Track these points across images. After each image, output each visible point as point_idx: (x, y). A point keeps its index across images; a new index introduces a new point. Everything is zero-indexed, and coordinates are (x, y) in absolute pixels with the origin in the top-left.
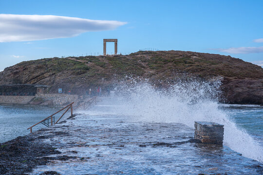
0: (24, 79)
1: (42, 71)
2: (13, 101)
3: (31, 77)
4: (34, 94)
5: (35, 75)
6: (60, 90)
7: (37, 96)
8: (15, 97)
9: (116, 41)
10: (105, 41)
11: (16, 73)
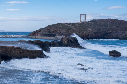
0: (51, 31)
1: (57, 29)
2: (49, 38)
3: (54, 31)
4: (55, 36)
5: (55, 30)
6: (62, 35)
7: (56, 37)
8: (49, 37)
9: (85, 15)
10: (81, 15)
11: (49, 29)
